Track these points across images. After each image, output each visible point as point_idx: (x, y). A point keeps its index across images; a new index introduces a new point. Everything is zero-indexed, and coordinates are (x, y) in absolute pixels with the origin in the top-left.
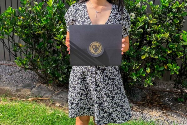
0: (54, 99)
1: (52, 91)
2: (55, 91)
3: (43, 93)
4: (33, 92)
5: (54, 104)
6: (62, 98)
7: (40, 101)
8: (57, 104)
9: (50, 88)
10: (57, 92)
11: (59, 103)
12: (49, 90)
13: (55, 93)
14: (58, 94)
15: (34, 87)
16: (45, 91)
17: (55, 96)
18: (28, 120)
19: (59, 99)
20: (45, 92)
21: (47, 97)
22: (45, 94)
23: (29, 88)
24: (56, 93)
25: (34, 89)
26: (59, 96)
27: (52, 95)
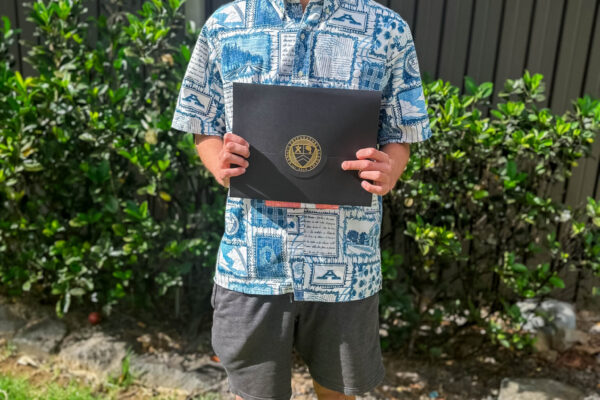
1: (17, 319)
2: (28, 317)
5: (14, 357)
9: (16, 309)
10: (35, 322)
19: (30, 343)
27: (16, 330)
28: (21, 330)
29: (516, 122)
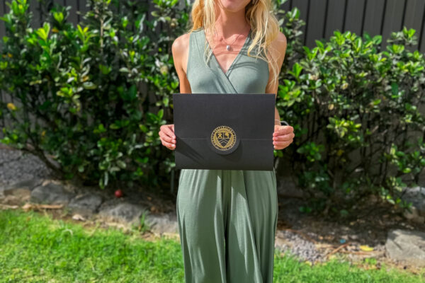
0: (71, 207)
1: (70, 193)
2: (77, 193)
3: (52, 196)
4: (35, 195)
5: (69, 216)
6: (85, 205)
7: (45, 211)
8: (76, 217)
9: (68, 187)
10: (81, 196)
11: (80, 213)
12: (65, 192)
13: (74, 196)
14: (80, 199)
15: (38, 185)
16: (57, 193)
17: (75, 202)
18: (11, 239)
19: (80, 207)
20: (56, 195)
21: (59, 204)
22: (56, 198)
23: (28, 187)
24: (77, 197)
25: (37, 190)
26: (82, 202)
27: (70, 199)
28: (72, 200)
29: (399, 57)
